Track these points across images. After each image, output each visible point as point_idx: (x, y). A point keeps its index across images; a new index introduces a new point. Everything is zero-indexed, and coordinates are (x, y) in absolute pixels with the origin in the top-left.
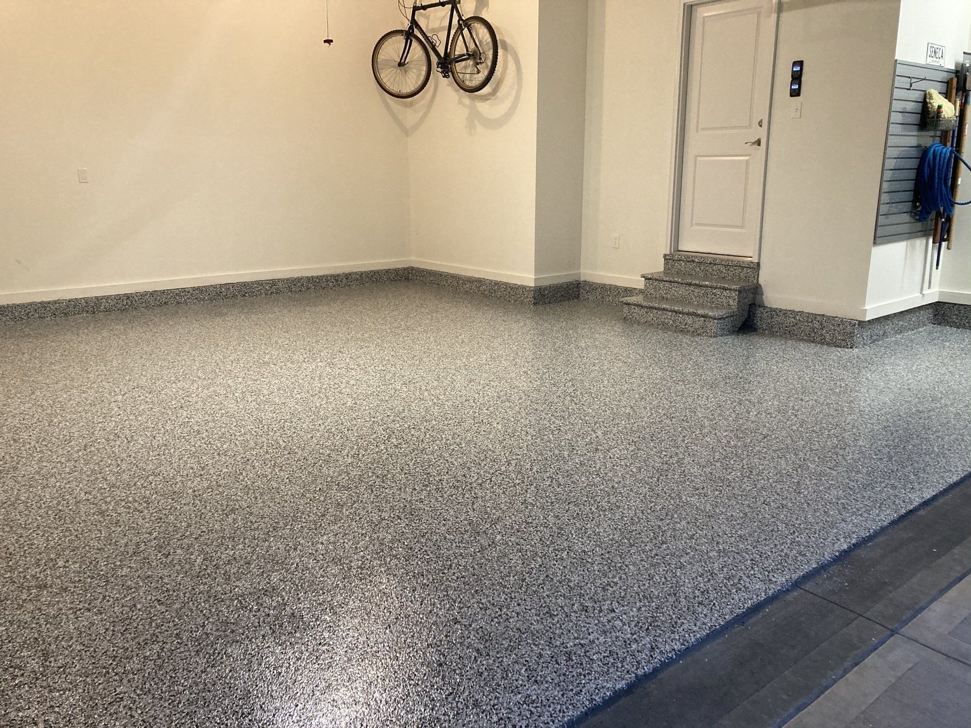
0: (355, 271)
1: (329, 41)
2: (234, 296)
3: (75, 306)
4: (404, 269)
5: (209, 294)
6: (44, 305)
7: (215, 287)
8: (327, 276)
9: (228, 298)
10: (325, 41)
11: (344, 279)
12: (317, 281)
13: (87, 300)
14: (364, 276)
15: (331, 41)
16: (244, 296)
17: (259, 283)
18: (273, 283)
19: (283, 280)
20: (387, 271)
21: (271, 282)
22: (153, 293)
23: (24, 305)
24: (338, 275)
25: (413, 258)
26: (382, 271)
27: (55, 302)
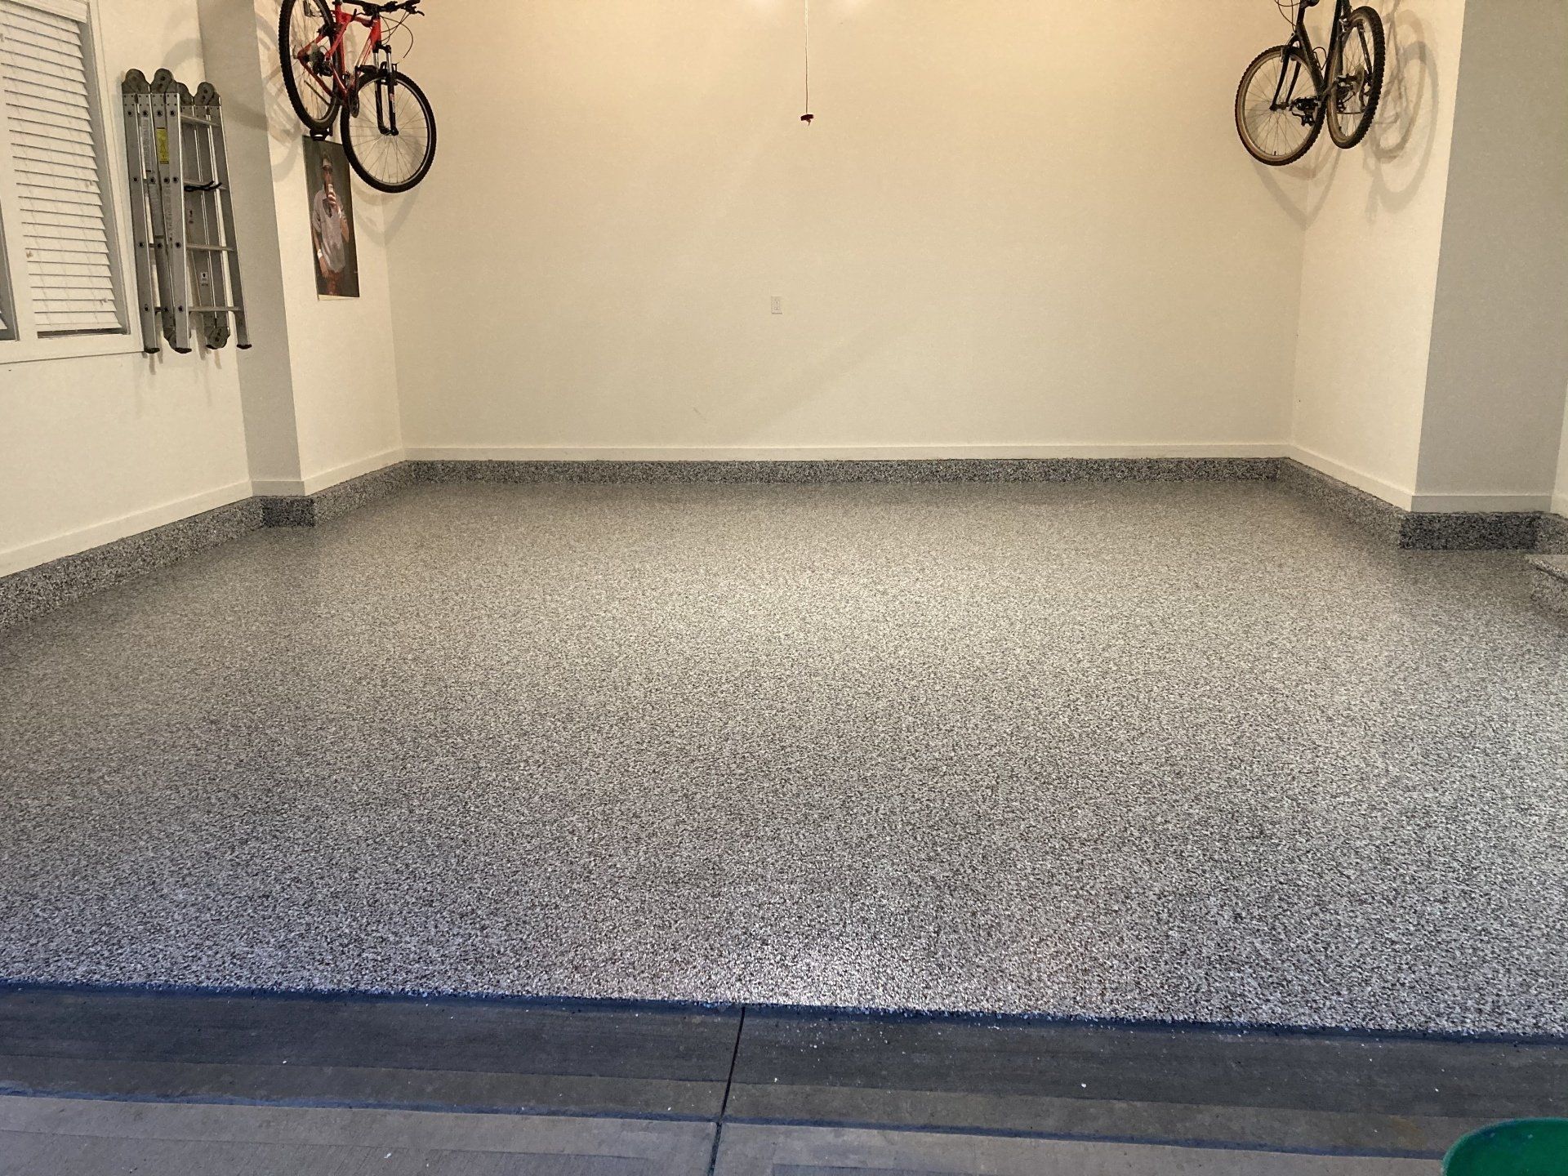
0: (1169, 456)
1: (807, 118)
2: (956, 478)
3: (748, 471)
4: (1268, 461)
5: (920, 472)
6: (715, 466)
7: (930, 462)
8: (1113, 461)
9: (948, 480)
10: (803, 118)
11: (1145, 469)
12: (1095, 467)
13: (763, 464)
14: (1183, 465)
15: (811, 116)
16: (971, 479)
17: (1000, 463)
18: (1020, 464)
19: (1037, 461)
20: (1231, 461)
21: (1016, 463)
22: (842, 464)
23: (693, 463)
24: (1135, 462)
25: (1293, 443)
26: (1220, 461)
27: (727, 463)
